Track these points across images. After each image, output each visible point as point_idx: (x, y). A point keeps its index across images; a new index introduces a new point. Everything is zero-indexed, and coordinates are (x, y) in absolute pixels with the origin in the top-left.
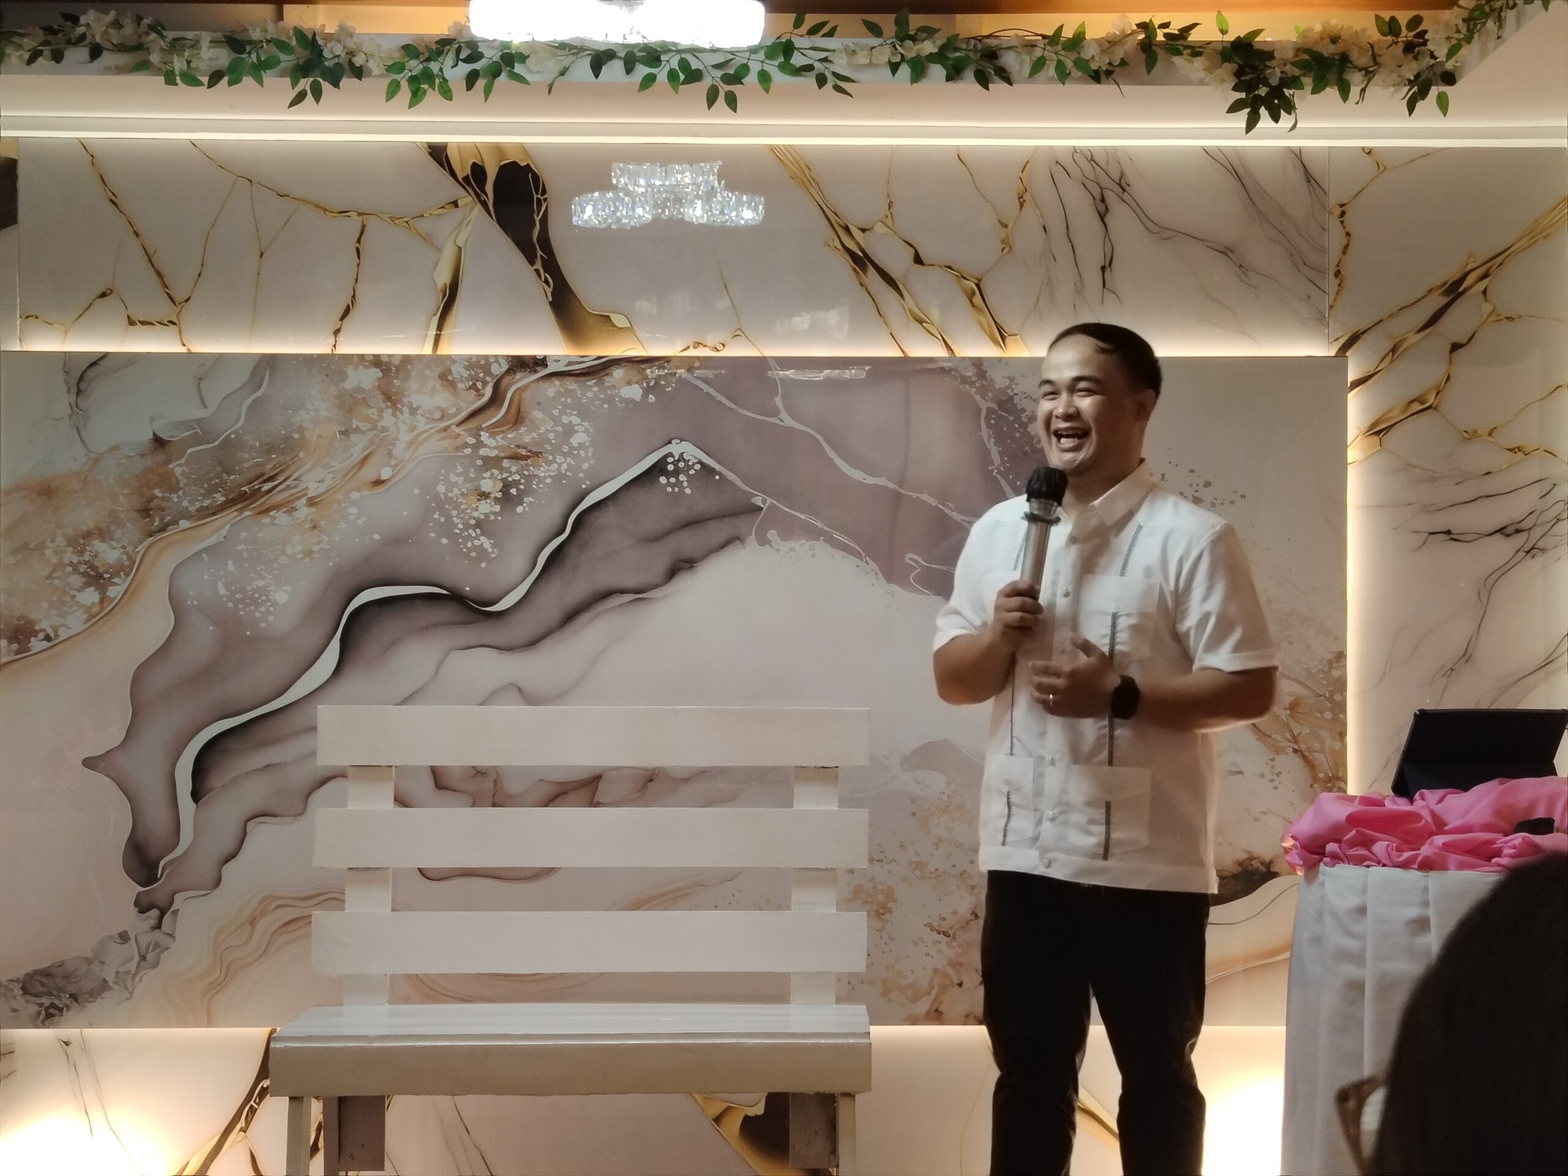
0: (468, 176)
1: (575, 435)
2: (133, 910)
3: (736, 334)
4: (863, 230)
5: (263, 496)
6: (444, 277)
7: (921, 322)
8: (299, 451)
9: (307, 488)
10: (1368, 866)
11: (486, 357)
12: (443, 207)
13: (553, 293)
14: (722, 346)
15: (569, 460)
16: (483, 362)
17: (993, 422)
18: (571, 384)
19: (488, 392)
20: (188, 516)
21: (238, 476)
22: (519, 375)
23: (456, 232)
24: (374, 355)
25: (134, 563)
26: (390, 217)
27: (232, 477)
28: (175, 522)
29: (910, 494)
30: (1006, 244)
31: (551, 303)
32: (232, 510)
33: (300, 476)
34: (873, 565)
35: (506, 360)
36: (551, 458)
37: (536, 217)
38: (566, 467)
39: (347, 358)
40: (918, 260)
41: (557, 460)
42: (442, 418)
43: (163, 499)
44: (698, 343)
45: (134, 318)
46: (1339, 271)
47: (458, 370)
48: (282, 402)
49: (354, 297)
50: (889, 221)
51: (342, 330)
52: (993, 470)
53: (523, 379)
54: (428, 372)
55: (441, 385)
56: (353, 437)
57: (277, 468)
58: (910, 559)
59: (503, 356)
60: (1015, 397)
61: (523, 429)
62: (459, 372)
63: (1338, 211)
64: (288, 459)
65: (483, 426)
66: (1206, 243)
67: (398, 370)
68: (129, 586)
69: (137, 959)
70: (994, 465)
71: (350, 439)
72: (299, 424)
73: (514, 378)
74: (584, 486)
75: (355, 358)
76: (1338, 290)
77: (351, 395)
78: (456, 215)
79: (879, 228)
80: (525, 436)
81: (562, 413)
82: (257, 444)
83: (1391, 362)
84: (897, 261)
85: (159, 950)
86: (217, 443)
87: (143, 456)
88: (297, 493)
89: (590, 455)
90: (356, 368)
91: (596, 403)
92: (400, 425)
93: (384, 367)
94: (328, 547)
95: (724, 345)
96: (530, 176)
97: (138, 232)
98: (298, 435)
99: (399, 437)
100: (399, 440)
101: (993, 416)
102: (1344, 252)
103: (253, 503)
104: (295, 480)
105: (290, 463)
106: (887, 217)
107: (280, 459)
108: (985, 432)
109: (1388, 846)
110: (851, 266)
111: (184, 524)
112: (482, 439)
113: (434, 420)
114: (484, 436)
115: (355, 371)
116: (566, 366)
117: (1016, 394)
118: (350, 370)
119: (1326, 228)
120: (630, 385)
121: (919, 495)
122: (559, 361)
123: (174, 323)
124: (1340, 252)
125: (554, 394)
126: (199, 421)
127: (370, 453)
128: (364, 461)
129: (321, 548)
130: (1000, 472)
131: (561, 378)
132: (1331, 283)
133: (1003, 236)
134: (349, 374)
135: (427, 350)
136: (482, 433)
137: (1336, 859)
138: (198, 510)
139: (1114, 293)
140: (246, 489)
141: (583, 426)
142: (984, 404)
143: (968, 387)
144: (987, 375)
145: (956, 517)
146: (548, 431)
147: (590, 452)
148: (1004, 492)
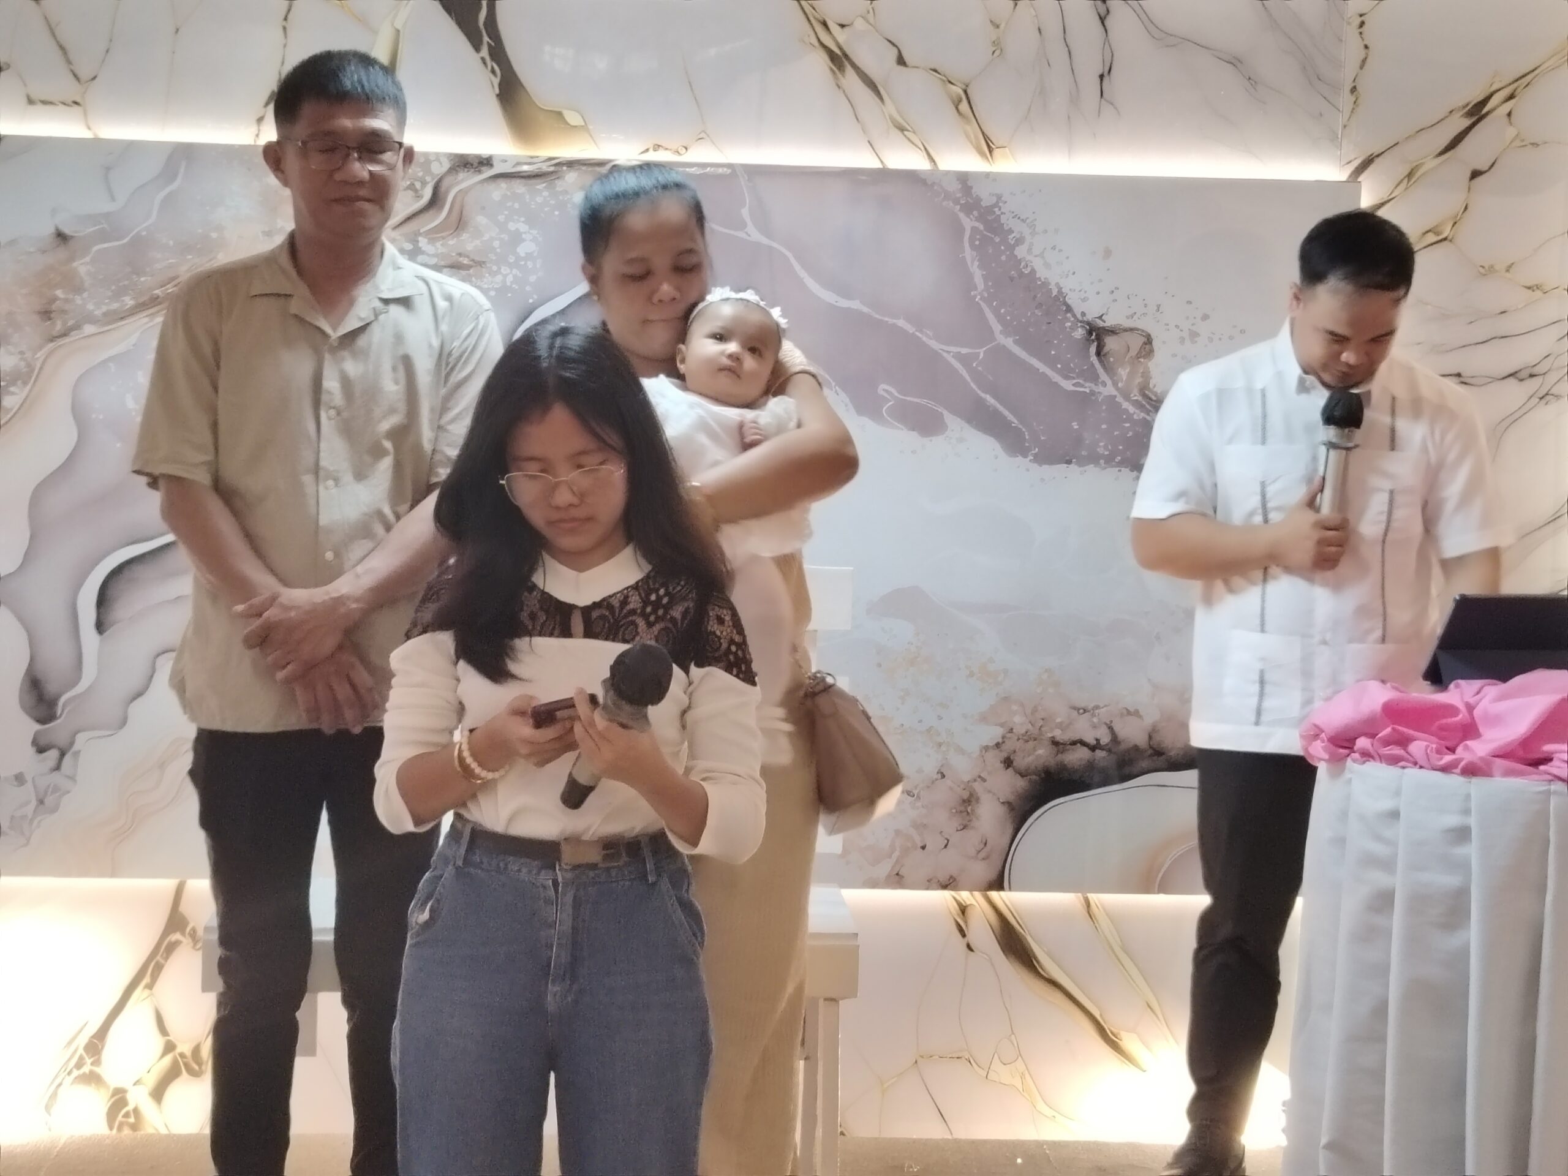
1: (522, 244)
2: (31, 751)
3: (701, 136)
4: (843, 26)
7: (902, 129)
8: (217, 253)
10: (1404, 768)
11: (426, 155)
13: (500, 85)
14: (684, 150)
15: (515, 271)
16: (422, 160)
17: (977, 242)
18: (519, 187)
19: (428, 193)
20: (92, 320)
21: (149, 278)
22: (461, 175)
23: (394, 12)
25: (32, 371)
27: (142, 279)
28: (77, 327)
29: (886, 319)
30: (998, 48)
31: (498, 96)
32: (141, 316)
34: (843, 396)
35: (448, 158)
36: (495, 268)
38: (512, 279)
40: (901, 61)
41: (502, 270)
43: (66, 300)
44: (659, 146)
45: (33, 96)
46: (1355, 87)
48: (199, 197)
50: (870, 17)
52: (975, 296)
53: (467, 180)
58: (884, 390)
59: (445, 154)
60: (1002, 216)
61: (465, 236)
63: (1359, 20)
65: (422, 231)
66: (1213, 52)
68: (27, 397)
69: (34, 803)
70: (976, 289)
72: (218, 222)
73: (456, 179)
74: (531, 301)
76: (1353, 109)
79: (859, 24)
80: (468, 243)
81: (509, 218)
82: (171, 243)
83: (1406, 189)
84: (878, 63)
85: (58, 794)
86: (125, 241)
87: (44, 252)
89: (538, 266)
91: (546, 209)
95: (686, 149)
98: (216, 233)
102: (1361, 67)
106: (868, 12)
107: (197, 260)
108: (969, 254)
109: (1427, 747)
110: (828, 66)
111: (89, 329)
112: (420, 245)
114: (423, 242)
116: (514, 167)
117: (1002, 213)
119: (1344, 39)
121: (895, 321)
122: (506, 161)
123: (76, 103)
124: (1358, 65)
125: (499, 198)
126: (107, 216)
130: (983, 299)
131: (508, 180)
132: (1345, 100)
133: (994, 38)
136: (420, 239)
137: (1366, 755)
138: (105, 314)
139: (1112, 104)
140: (157, 292)
141: (531, 234)
142: (968, 223)
143: (951, 204)
144: (973, 191)
145: (934, 345)
146: (492, 239)
147: (539, 263)
148: (987, 320)
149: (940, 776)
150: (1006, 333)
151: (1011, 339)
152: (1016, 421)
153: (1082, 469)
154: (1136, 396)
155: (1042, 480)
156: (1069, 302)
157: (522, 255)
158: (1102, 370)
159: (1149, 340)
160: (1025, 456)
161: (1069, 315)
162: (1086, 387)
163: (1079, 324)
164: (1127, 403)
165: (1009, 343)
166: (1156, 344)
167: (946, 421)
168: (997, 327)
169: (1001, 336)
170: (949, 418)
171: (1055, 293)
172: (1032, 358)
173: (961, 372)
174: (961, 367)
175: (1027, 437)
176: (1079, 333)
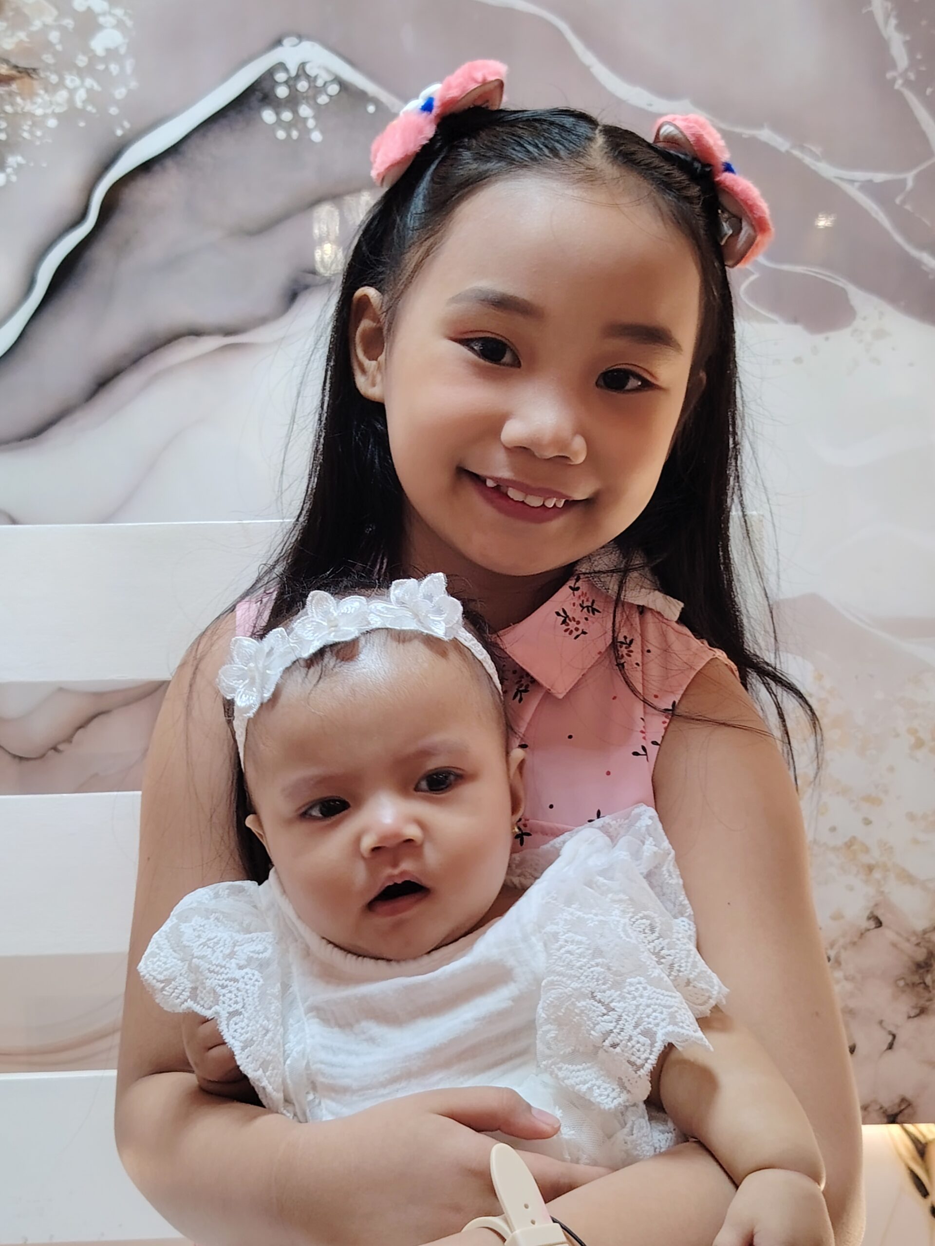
1: (99, 35)
15: (89, 82)
29: (739, 130)
36: (54, 79)
38: (84, 97)
41: (67, 82)
52: (894, 80)
70: (895, 69)
74: (119, 133)
89: (129, 71)
121: (755, 132)
130: (907, 83)
141: (114, 15)
145: (827, 170)
146: (46, 27)
147: (129, 65)
148: (916, 122)
149: (872, 924)
157: (100, 51)
167: (853, 302)
170: (857, 296)
173: (874, 215)
174: (875, 206)
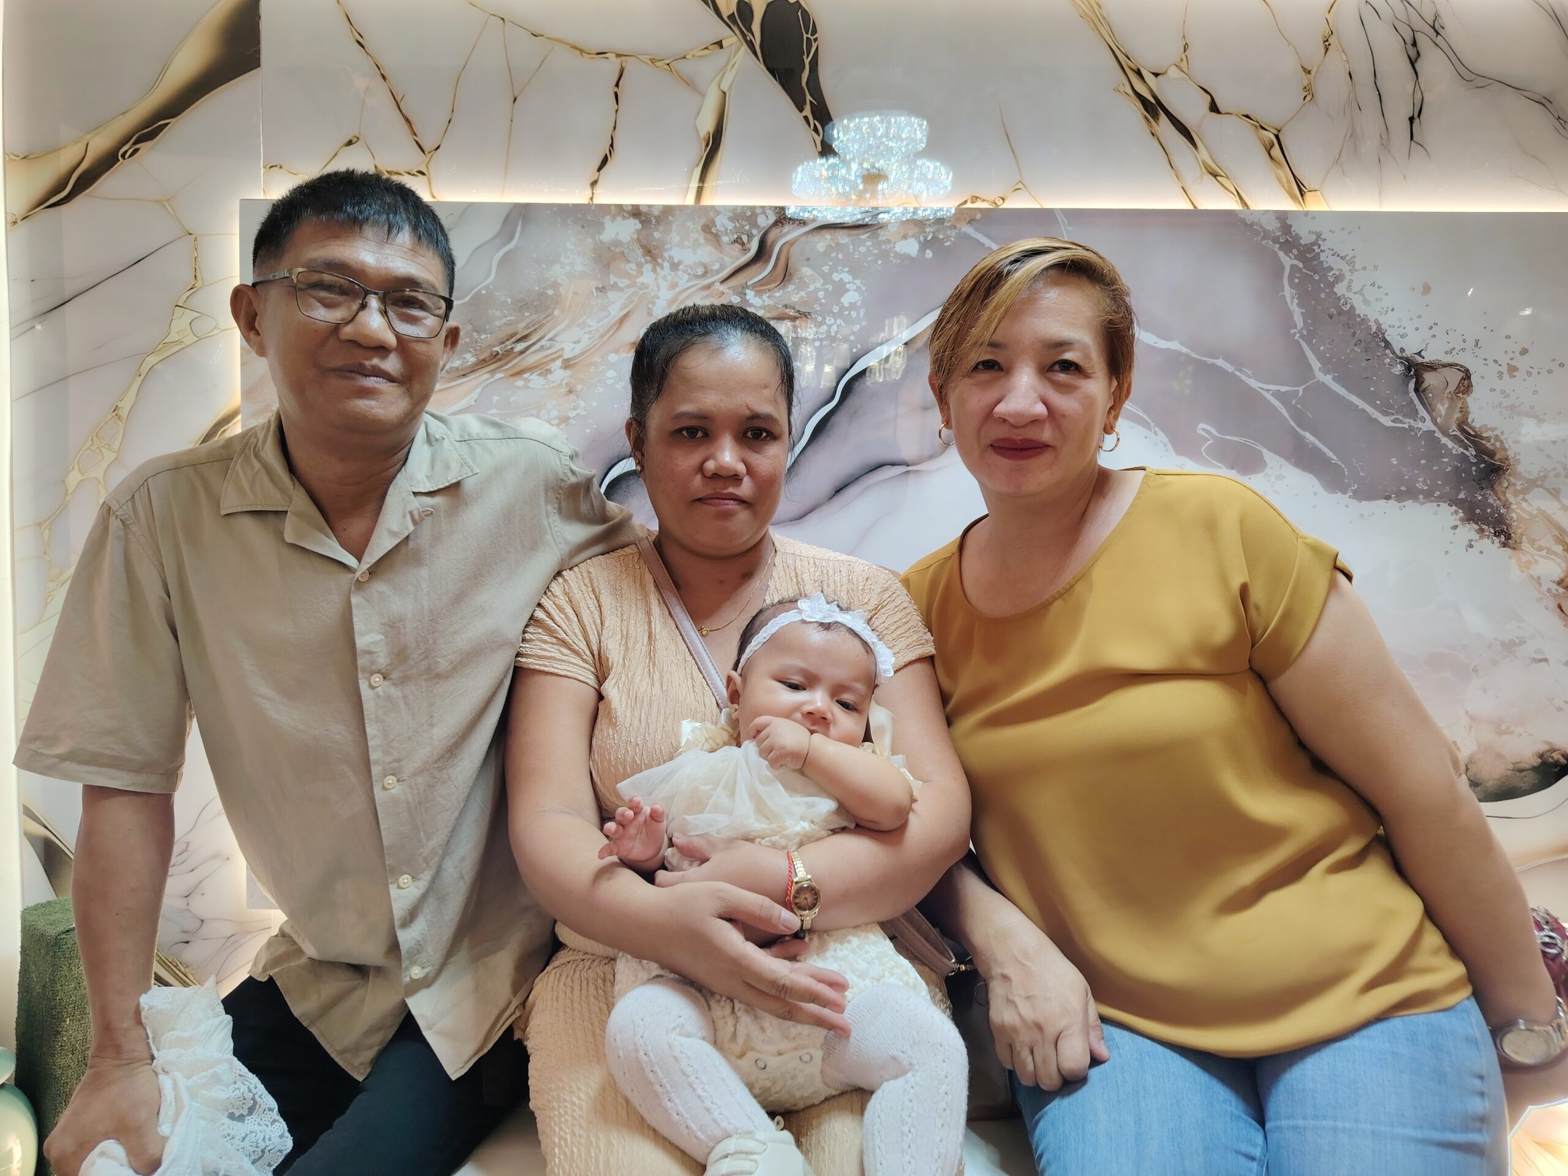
0: (733, 13)
1: (846, 295)
3: (1017, 187)
4: (1156, 75)
5: (515, 357)
6: (707, 125)
7: (1215, 175)
8: (553, 310)
9: (563, 348)
11: (752, 209)
12: (707, 48)
13: (822, 143)
14: (1001, 201)
15: (839, 321)
16: (749, 213)
17: (1297, 281)
18: (843, 237)
19: (754, 246)
21: (489, 335)
22: (787, 227)
23: (720, 75)
24: (632, 205)
26: (650, 59)
27: (483, 337)
29: (1205, 359)
30: (1309, 92)
31: (821, 153)
32: (482, 373)
33: (555, 336)
34: (1162, 436)
35: (771, 211)
36: (820, 319)
37: (805, 57)
38: (836, 329)
39: (605, 209)
40: (1214, 108)
41: (827, 321)
42: (705, 274)
44: (977, 197)
47: (723, 223)
48: (535, 256)
49: (612, 145)
50: (1184, 65)
51: (599, 182)
52: (1294, 335)
53: (793, 231)
54: (689, 224)
55: (704, 239)
56: (611, 295)
57: (529, 328)
58: (1203, 430)
59: (771, 207)
60: (1321, 254)
61: (791, 288)
62: (722, 224)
64: (543, 316)
65: (749, 283)
66: (1522, 92)
67: (658, 222)
70: (1296, 327)
71: (607, 297)
72: (554, 279)
73: (782, 231)
74: (855, 351)
75: (612, 208)
77: (609, 248)
78: (721, 56)
79: (1173, 72)
80: (793, 295)
81: (833, 270)
82: (509, 300)
84: (1192, 109)
86: (466, 300)
88: (551, 354)
89: (861, 316)
90: (613, 219)
91: (869, 259)
92: (660, 281)
93: (644, 218)
94: (585, 413)
95: (1003, 199)
96: (799, 13)
97: (385, 75)
98: (552, 291)
99: (659, 294)
100: (658, 298)
101: (1297, 275)
103: (506, 364)
104: (551, 339)
105: (544, 321)
106: (1182, 60)
107: (534, 317)
108: (1288, 291)
110: (1142, 114)
112: (748, 297)
113: (697, 277)
114: (750, 295)
115: (613, 222)
116: (837, 218)
117: (1321, 251)
118: (607, 220)
120: (906, 239)
121: (1214, 361)
123: (422, 173)
125: (824, 249)
127: (629, 312)
128: (622, 321)
129: (578, 415)
130: (1302, 337)
131: (832, 231)
133: (1305, 84)
134: (606, 225)
135: (690, 200)
136: (748, 291)
139: (1422, 146)
140: (497, 349)
141: (855, 283)
142: (1288, 261)
143: (1271, 243)
144: (1292, 230)
145: (1254, 384)
146: (817, 290)
147: (862, 312)
148: (1306, 358)
150: (1326, 371)
151: (1331, 376)
152: (1335, 458)
153: (1401, 504)
154: (1454, 431)
155: (1362, 516)
156: (1388, 338)
157: (846, 305)
158: (1421, 406)
159: (1467, 375)
160: (1344, 492)
161: (1388, 351)
162: (1405, 423)
163: (1398, 360)
164: (1446, 439)
165: (1328, 380)
166: (1474, 379)
167: (1265, 459)
168: (1316, 365)
169: (1320, 374)
170: (1267, 455)
171: (1374, 329)
172: (1351, 395)
173: (1280, 410)
174: (1281, 405)
175: (1346, 473)
176: (1398, 369)
